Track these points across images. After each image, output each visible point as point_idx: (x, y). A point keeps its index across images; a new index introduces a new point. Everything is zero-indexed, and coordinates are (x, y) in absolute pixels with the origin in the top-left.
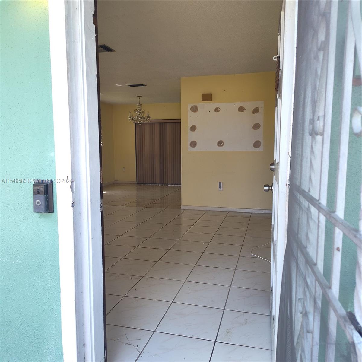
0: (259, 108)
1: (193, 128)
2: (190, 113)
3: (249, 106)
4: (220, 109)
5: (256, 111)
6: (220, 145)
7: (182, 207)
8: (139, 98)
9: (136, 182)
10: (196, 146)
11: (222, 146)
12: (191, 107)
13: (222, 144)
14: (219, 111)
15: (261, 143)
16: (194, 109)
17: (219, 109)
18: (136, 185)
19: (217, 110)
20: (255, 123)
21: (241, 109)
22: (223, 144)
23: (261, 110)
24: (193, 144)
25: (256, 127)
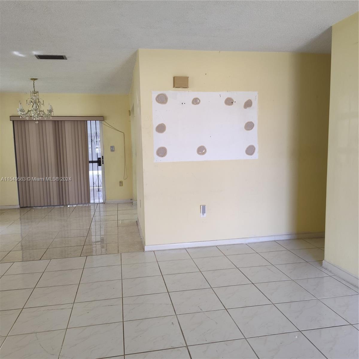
0: (252, 100)
1: (161, 128)
2: (156, 105)
3: (240, 97)
4: (200, 100)
5: (248, 104)
6: (200, 152)
7: (147, 248)
8: (32, 81)
9: (19, 207)
10: (166, 155)
11: (204, 154)
12: (156, 95)
13: (204, 152)
14: (199, 103)
15: (255, 149)
16: (162, 99)
17: (198, 101)
18: (19, 211)
19: (196, 101)
20: (246, 122)
21: (229, 102)
22: (206, 151)
23: (255, 104)
24: (162, 152)
25: (249, 126)
